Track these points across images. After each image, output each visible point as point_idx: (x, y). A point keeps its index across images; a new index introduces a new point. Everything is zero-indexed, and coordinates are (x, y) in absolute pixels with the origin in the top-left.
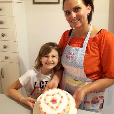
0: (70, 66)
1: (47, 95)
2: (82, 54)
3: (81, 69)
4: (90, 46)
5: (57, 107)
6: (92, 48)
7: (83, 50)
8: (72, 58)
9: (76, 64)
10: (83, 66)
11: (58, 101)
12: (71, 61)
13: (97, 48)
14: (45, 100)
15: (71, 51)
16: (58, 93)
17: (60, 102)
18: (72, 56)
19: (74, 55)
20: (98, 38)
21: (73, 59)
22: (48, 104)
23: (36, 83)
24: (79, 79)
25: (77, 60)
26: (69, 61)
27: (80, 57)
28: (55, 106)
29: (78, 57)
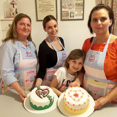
0: (91, 67)
1: (71, 91)
2: (103, 57)
3: (101, 70)
4: (109, 50)
5: (79, 100)
6: (111, 52)
7: (104, 54)
8: (93, 60)
9: (97, 66)
10: (103, 67)
11: (79, 96)
12: (92, 63)
13: (115, 51)
14: (69, 93)
15: (93, 55)
16: (80, 91)
17: (82, 97)
18: (93, 58)
19: (95, 58)
20: (115, 43)
21: (95, 61)
22: (71, 97)
23: (64, 80)
24: (99, 80)
25: (98, 62)
26: (91, 63)
27: (101, 60)
28: (77, 99)
29: (99, 60)
